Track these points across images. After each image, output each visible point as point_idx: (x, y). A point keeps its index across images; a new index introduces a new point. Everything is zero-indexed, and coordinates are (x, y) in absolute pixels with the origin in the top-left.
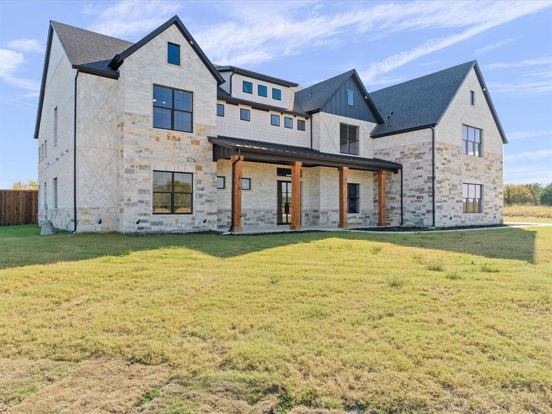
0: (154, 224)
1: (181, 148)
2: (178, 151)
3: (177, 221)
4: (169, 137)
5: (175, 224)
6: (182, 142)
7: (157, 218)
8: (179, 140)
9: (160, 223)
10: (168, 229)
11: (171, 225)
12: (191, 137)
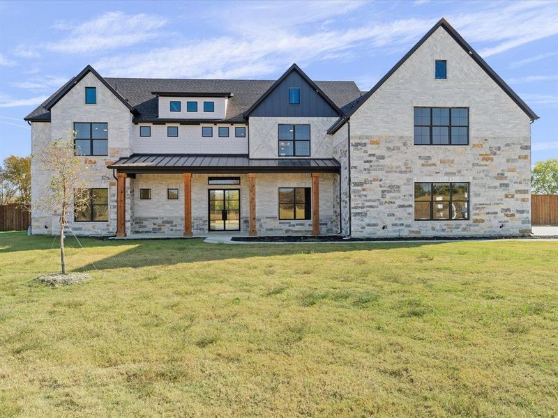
0: (75, 229)
1: (97, 170)
2: (94, 172)
3: (93, 227)
4: (86, 162)
5: (92, 229)
6: (98, 164)
7: (77, 225)
8: (95, 163)
9: (80, 229)
10: (87, 233)
11: (89, 230)
12: (105, 160)
